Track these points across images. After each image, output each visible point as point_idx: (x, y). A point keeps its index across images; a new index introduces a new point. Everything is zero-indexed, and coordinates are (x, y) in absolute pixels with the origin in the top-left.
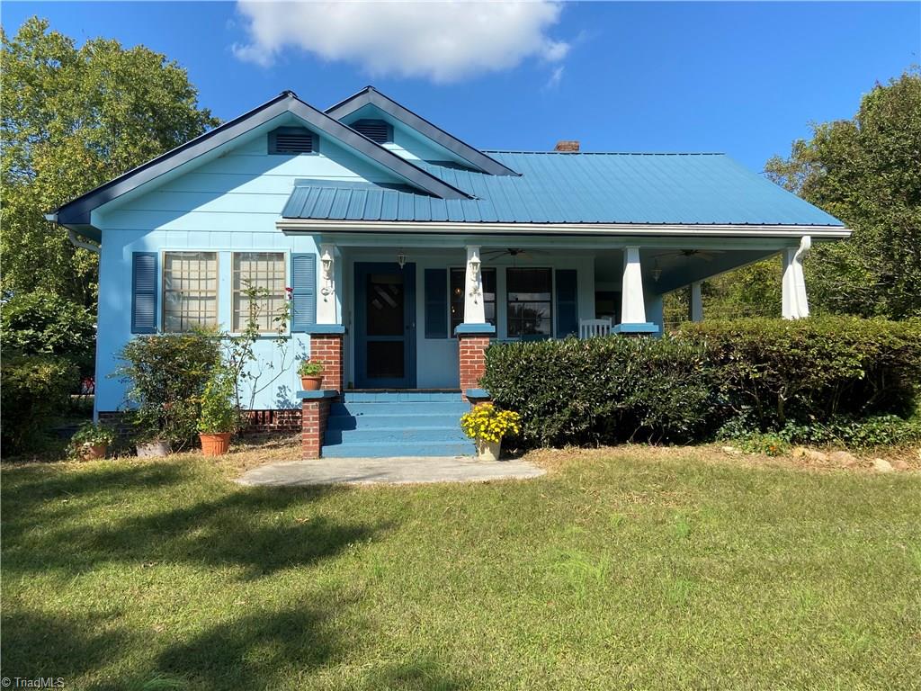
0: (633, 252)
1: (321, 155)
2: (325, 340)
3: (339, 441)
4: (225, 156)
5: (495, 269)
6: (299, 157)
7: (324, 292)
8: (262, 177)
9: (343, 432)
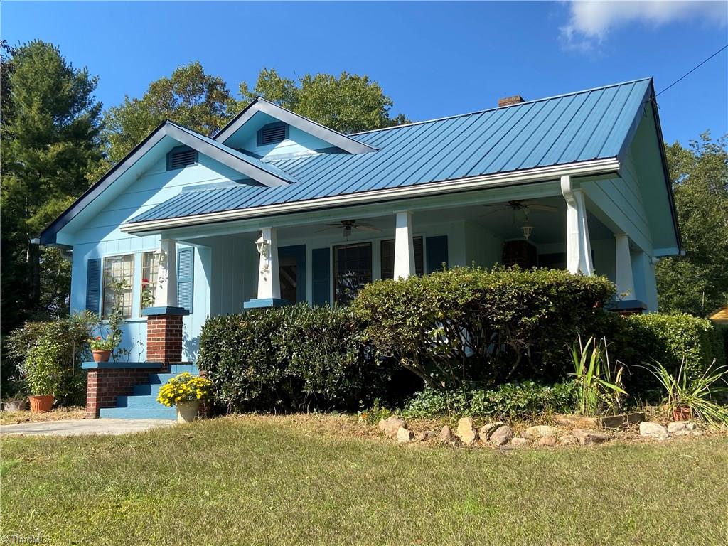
0: (402, 217)
1: (200, 165)
2: (157, 320)
3: (125, 405)
4: (141, 177)
5: (371, 243)
6: (186, 169)
7: (161, 279)
8: (162, 190)
9: (128, 397)
